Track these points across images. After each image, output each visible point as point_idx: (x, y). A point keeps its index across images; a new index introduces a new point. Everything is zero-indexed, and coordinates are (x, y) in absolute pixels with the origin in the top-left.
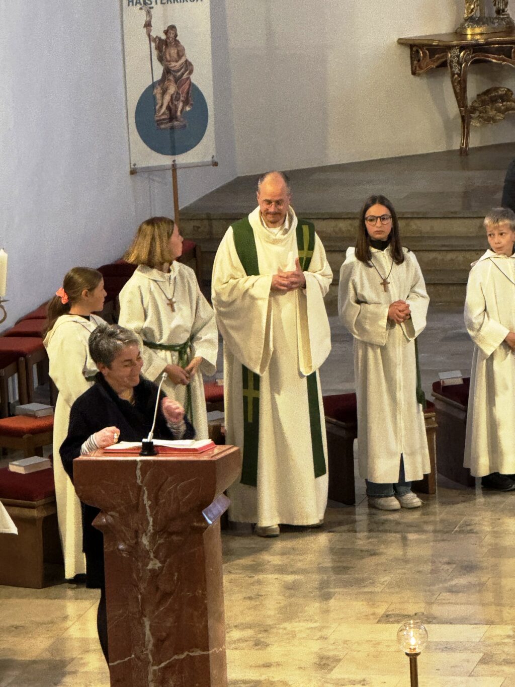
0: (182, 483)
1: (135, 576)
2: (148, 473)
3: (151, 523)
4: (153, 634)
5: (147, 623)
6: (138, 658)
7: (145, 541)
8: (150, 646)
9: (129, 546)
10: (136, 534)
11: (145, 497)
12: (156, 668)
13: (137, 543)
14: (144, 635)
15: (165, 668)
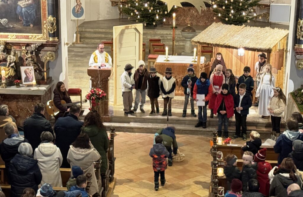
0: (105, 73)
3: (100, 80)
7: (99, 82)
11: (99, 75)
13: (97, 83)
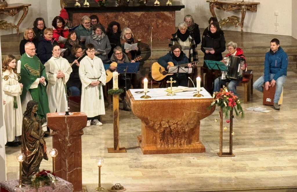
1: (64, 148)
2: (68, 120)
3: (69, 134)
4: (68, 163)
5: (67, 161)
6: (64, 170)
8: (67, 167)
9: (62, 140)
10: (65, 136)
11: (68, 126)
12: (69, 173)
13: (65, 139)
14: (66, 164)
15: (72, 172)
